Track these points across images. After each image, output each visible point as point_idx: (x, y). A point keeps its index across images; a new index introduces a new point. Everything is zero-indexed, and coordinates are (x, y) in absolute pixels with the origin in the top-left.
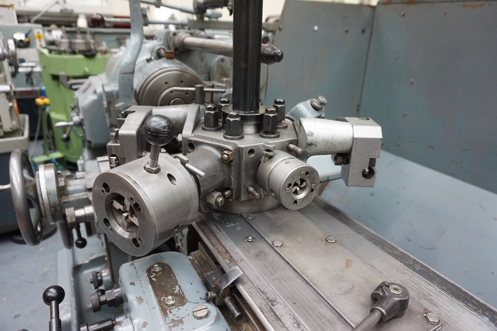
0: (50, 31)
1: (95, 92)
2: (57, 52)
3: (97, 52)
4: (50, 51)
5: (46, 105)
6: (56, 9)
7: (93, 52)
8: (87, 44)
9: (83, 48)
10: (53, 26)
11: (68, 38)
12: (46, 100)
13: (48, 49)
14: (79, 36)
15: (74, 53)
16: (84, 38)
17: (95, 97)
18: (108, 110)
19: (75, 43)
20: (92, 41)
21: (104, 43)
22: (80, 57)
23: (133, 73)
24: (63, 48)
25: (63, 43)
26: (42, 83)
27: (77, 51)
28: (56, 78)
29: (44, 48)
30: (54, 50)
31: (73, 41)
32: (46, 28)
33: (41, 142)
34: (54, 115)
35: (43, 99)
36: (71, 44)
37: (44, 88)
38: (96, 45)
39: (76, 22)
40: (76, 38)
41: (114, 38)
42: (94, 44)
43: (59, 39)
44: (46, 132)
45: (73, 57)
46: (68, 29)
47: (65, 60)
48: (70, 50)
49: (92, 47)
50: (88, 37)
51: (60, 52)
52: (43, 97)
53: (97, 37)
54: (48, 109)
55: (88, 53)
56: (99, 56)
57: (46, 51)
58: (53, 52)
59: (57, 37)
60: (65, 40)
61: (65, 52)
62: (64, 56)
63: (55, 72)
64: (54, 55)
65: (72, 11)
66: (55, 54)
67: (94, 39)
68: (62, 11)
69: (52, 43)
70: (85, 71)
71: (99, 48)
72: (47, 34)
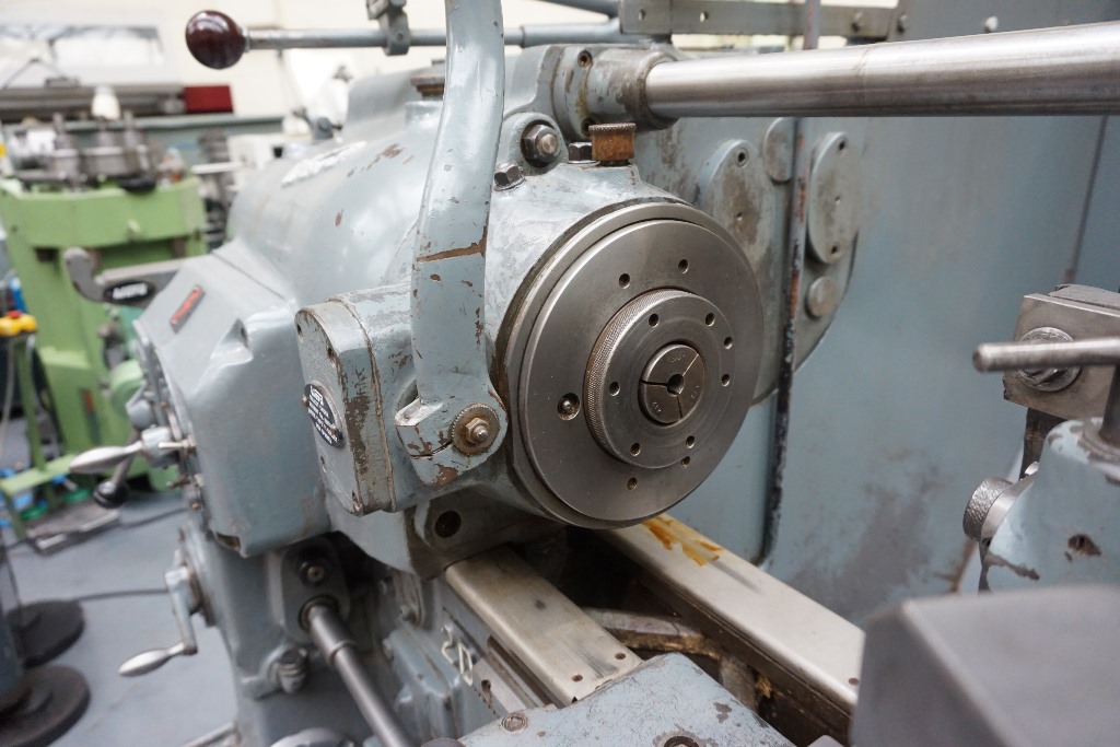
0: (21, 135)
1: (239, 332)
2: (46, 186)
3: (159, 175)
4: (27, 185)
5: (24, 333)
6: (34, 79)
7: (147, 178)
8: (128, 156)
9: (117, 168)
10: (29, 122)
11: (74, 146)
12: (26, 321)
13: (21, 180)
14: (104, 137)
15: (94, 183)
16: (119, 142)
17: (239, 355)
18: (352, 439)
19: (94, 157)
20: (142, 149)
21: (173, 151)
22: (113, 192)
23: (479, 247)
24: (62, 175)
25: (62, 159)
26: (12, 272)
27: (102, 178)
28: (48, 255)
29: (10, 178)
30: (39, 182)
31: (89, 151)
32: (11, 129)
33: (21, 425)
34: (51, 357)
35: (15, 318)
36: (83, 161)
37: (16, 284)
38: (155, 159)
39: (88, 108)
40: (97, 145)
41: (192, 138)
42: (149, 155)
43: (49, 149)
44: (30, 398)
45: (92, 194)
46: (71, 125)
47: (73, 206)
48: (83, 178)
49: (145, 164)
50: (131, 138)
51: (55, 186)
52: (14, 313)
53: (153, 138)
54: (31, 341)
55: (135, 182)
56: (165, 186)
57: (14, 187)
58: (35, 188)
59: (43, 146)
60: (68, 152)
61: (67, 183)
62: (67, 195)
63: (46, 241)
64: (36, 195)
65: (77, 81)
66: (42, 191)
67: (145, 142)
68: (48, 82)
69: (31, 164)
70: (130, 231)
71: (163, 167)
72: (14, 142)
